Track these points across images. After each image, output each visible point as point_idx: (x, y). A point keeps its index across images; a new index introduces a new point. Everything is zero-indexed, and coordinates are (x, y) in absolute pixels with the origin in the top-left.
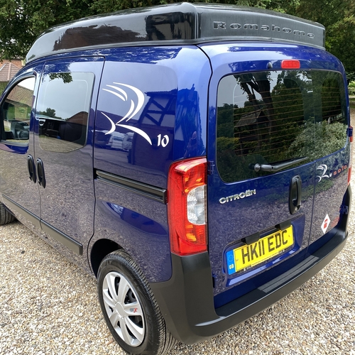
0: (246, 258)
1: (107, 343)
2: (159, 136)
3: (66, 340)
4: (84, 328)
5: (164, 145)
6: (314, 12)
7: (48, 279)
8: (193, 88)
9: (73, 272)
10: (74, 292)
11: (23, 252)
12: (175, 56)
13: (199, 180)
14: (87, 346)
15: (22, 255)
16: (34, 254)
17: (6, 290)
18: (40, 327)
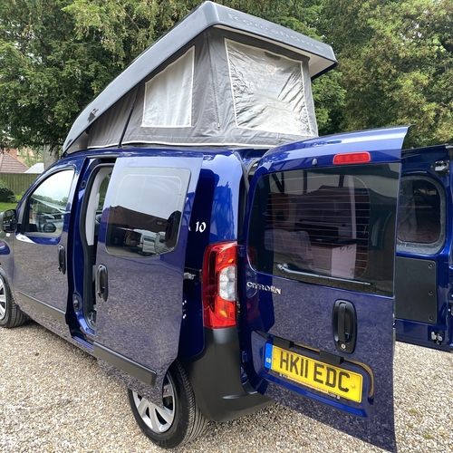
0: (284, 364)
1: (133, 435)
2: (198, 223)
3: (91, 431)
4: (108, 423)
5: (201, 231)
6: (366, 111)
7: (67, 379)
8: (227, 185)
9: (93, 374)
10: (96, 392)
11: (37, 354)
12: (212, 158)
13: (231, 261)
14: (113, 436)
15: (36, 357)
16: (48, 356)
17: (22, 389)
18: (62, 421)
